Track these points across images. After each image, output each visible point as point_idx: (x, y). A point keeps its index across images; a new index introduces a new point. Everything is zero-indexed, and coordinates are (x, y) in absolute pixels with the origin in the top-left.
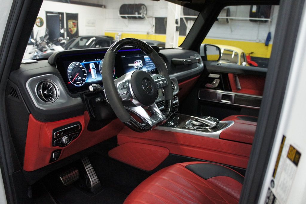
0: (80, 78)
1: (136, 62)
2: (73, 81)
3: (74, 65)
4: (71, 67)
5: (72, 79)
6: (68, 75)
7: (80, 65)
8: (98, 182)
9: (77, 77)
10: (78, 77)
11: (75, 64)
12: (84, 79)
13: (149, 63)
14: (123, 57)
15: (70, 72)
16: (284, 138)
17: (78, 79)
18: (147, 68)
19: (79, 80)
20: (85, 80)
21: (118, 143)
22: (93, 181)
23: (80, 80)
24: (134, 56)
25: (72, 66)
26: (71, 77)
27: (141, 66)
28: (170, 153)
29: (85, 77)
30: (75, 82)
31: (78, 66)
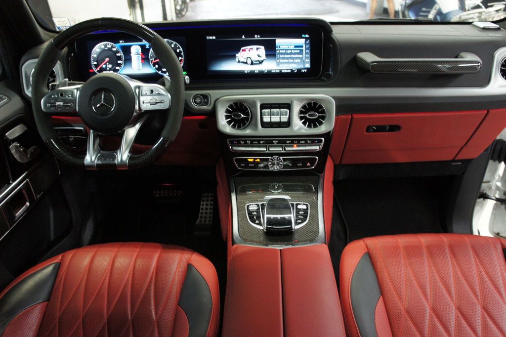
0: (110, 66)
1: (247, 50)
2: (99, 69)
3: (103, 47)
4: (97, 49)
5: (96, 66)
6: (92, 59)
7: (113, 47)
9: (106, 64)
10: (108, 64)
11: (106, 46)
12: (117, 68)
13: (295, 54)
14: (211, 38)
15: (95, 56)
17: (106, 67)
18: (278, 64)
19: (108, 69)
20: (119, 70)
23: (110, 69)
24: (243, 37)
25: (100, 48)
26: (95, 63)
27: (260, 59)
29: (119, 65)
30: (102, 70)
31: (110, 49)
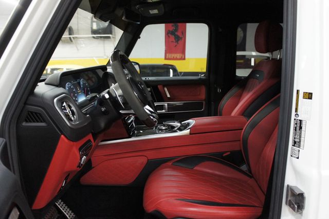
3: (68, 86)
8: (74, 216)
16: (298, 91)
21: (93, 166)
22: (69, 216)
28: (148, 160)
29: (76, 97)
